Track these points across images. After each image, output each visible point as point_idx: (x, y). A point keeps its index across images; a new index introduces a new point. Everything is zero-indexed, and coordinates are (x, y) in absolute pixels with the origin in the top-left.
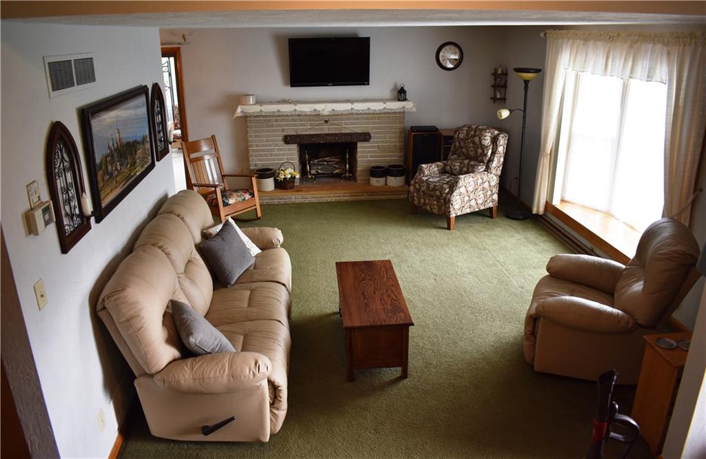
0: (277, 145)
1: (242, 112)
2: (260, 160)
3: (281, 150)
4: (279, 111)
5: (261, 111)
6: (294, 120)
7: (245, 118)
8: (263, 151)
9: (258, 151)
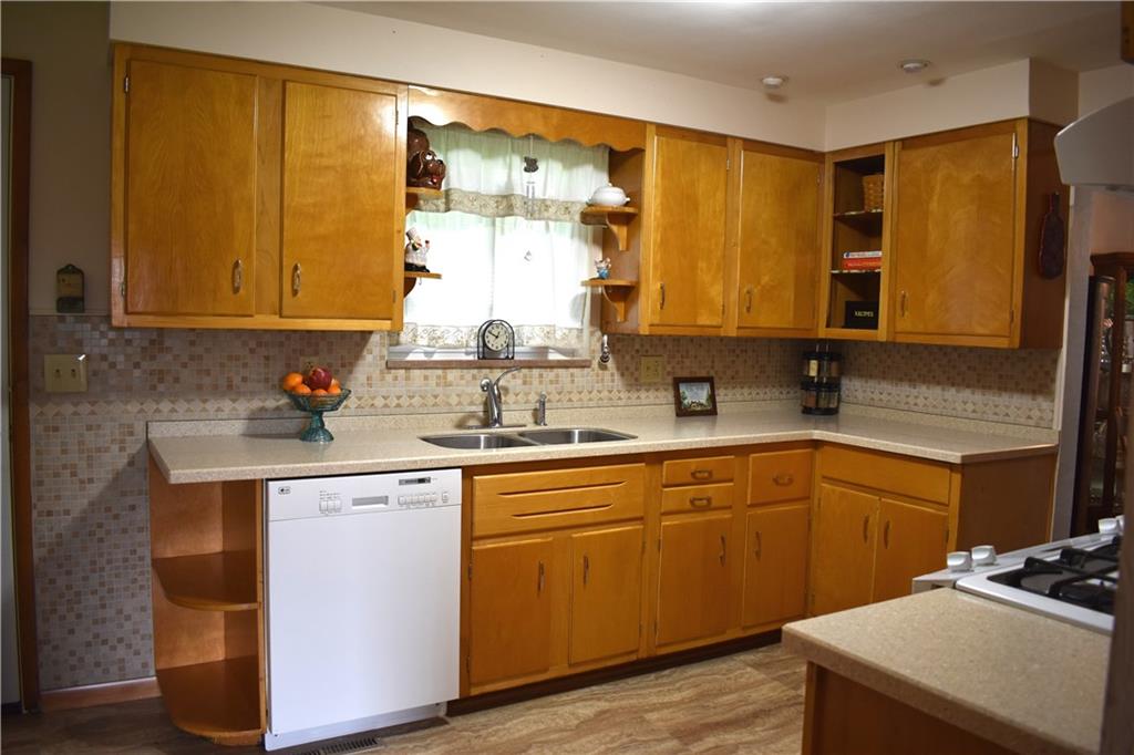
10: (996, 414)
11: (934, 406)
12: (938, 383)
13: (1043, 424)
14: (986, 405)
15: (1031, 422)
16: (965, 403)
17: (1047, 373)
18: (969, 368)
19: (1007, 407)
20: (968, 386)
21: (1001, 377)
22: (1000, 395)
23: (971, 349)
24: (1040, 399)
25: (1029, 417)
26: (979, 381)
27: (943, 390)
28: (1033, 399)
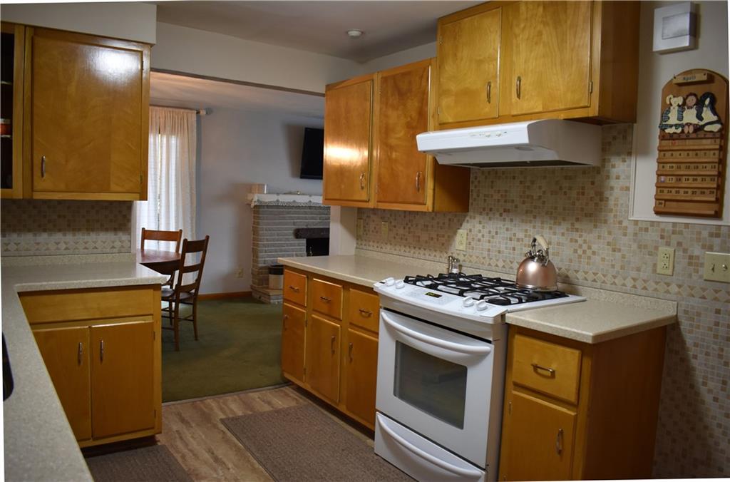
0: (288, 240)
1: (258, 200)
2: (269, 256)
3: (291, 245)
4: (294, 201)
5: (278, 201)
6: (306, 213)
7: (259, 209)
8: (273, 245)
9: (268, 246)
10: (86, 248)
11: (27, 250)
12: (30, 231)
13: (123, 250)
14: (77, 243)
15: (115, 250)
16: (58, 243)
17: (125, 216)
18: (59, 217)
19: (95, 242)
20: (60, 230)
21: (88, 221)
22: (89, 234)
23: (60, 202)
24: (120, 234)
25: (113, 247)
26: (69, 226)
27: (35, 235)
28: (115, 235)
